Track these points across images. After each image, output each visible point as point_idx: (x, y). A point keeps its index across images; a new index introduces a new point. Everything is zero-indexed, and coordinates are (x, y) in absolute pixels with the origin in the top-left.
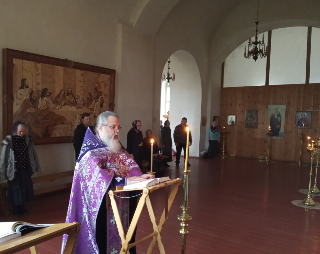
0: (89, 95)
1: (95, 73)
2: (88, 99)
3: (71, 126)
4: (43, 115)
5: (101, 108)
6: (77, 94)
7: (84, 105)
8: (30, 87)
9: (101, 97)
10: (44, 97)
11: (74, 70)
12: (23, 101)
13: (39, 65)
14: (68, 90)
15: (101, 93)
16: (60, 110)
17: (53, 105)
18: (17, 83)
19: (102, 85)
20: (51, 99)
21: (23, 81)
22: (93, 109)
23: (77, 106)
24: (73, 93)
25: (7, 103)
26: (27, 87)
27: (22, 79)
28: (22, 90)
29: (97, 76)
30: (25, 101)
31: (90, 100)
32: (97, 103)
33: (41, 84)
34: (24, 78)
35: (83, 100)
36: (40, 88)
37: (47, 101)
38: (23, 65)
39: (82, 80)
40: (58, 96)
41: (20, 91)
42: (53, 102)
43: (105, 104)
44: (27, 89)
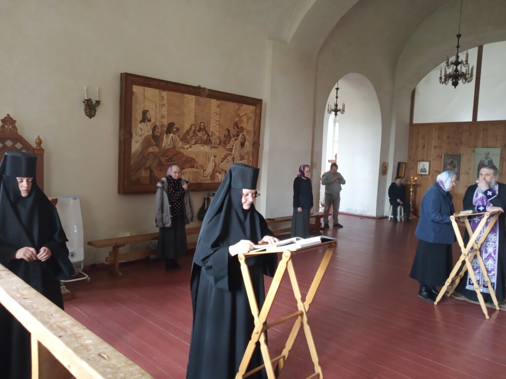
0: (227, 131)
1: (236, 104)
2: (225, 136)
3: (202, 170)
4: (167, 156)
5: (242, 148)
6: (211, 129)
7: (219, 144)
8: (153, 120)
9: (243, 135)
10: (170, 133)
11: (209, 99)
12: (144, 138)
13: (165, 94)
14: (200, 125)
15: (242, 129)
16: (190, 149)
17: (180, 144)
18: (137, 115)
19: (245, 119)
20: (179, 137)
21: (145, 113)
22: (231, 150)
23: (212, 146)
24: (206, 129)
25: (125, 140)
26: (150, 121)
27: (143, 110)
28: (143, 124)
29: (238, 107)
30: (146, 137)
31: (228, 137)
32: (237, 141)
33: (166, 116)
34: (145, 109)
35: (219, 137)
36: (166, 122)
37: (174, 138)
38: (144, 93)
39: (219, 113)
40: (188, 132)
41: (140, 126)
42: (181, 140)
43: (247, 143)
44: (149, 123)
